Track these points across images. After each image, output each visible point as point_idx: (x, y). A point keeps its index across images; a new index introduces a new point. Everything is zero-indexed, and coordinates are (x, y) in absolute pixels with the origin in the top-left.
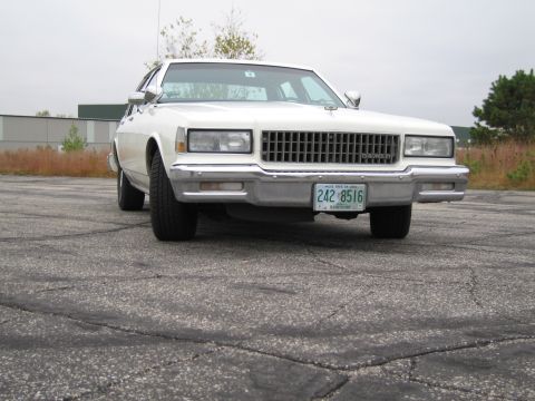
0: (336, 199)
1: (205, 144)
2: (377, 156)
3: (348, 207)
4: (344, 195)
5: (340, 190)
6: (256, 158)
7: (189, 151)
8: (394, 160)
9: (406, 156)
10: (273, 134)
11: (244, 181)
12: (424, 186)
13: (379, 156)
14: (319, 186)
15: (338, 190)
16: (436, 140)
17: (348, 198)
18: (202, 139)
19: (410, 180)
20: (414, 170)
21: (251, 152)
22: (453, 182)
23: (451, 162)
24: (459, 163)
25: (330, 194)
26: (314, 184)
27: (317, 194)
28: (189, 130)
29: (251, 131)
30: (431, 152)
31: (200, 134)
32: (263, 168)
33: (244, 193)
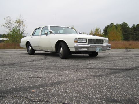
2: (101, 43)
9: (104, 43)
10: (89, 39)
11: (87, 47)
15: (99, 48)
21: (86, 42)
22: (110, 47)
23: (108, 44)
24: (109, 44)
26: (96, 48)
29: (86, 39)
30: (106, 42)
31: (79, 40)
32: (89, 45)
33: (87, 49)
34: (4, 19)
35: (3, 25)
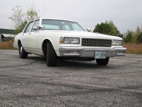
0: (100, 56)
1: (68, 41)
2: (107, 45)
3: (102, 58)
4: (101, 54)
5: (100, 53)
6: (80, 45)
7: (64, 43)
8: (110, 46)
9: (113, 45)
10: (84, 39)
11: (78, 51)
12: (118, 52)
13: (108, 45)
14: (96, 52)
16: (119, 41)
18: (67, 40)
19: (115, 51)
20: (115, 49)
21: (79, 43)
23: (122, 47)
25: (98, 54)
27: (96, 54)
28: (64, 38)
29: (79, 38)
30: (118, 44)
31: (67, 39)
32: (83, 47)
33: (78, 54)
34: (13, 10)
35: (11, 18)
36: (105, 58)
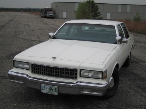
0: (48, 90)
4: (50, 89)
5: (49, 87)
7: (14, 66)
8: (76, 78)
10: (34, 65)
14: (42, 85)
15: (48, 87)
17: (52, 90)
20: (77, 84)
25: (46, 88)
26: (41, 84)
28: (14, 61)
29: (29, 63)
33: (23, 83)
36: (56, 93)
